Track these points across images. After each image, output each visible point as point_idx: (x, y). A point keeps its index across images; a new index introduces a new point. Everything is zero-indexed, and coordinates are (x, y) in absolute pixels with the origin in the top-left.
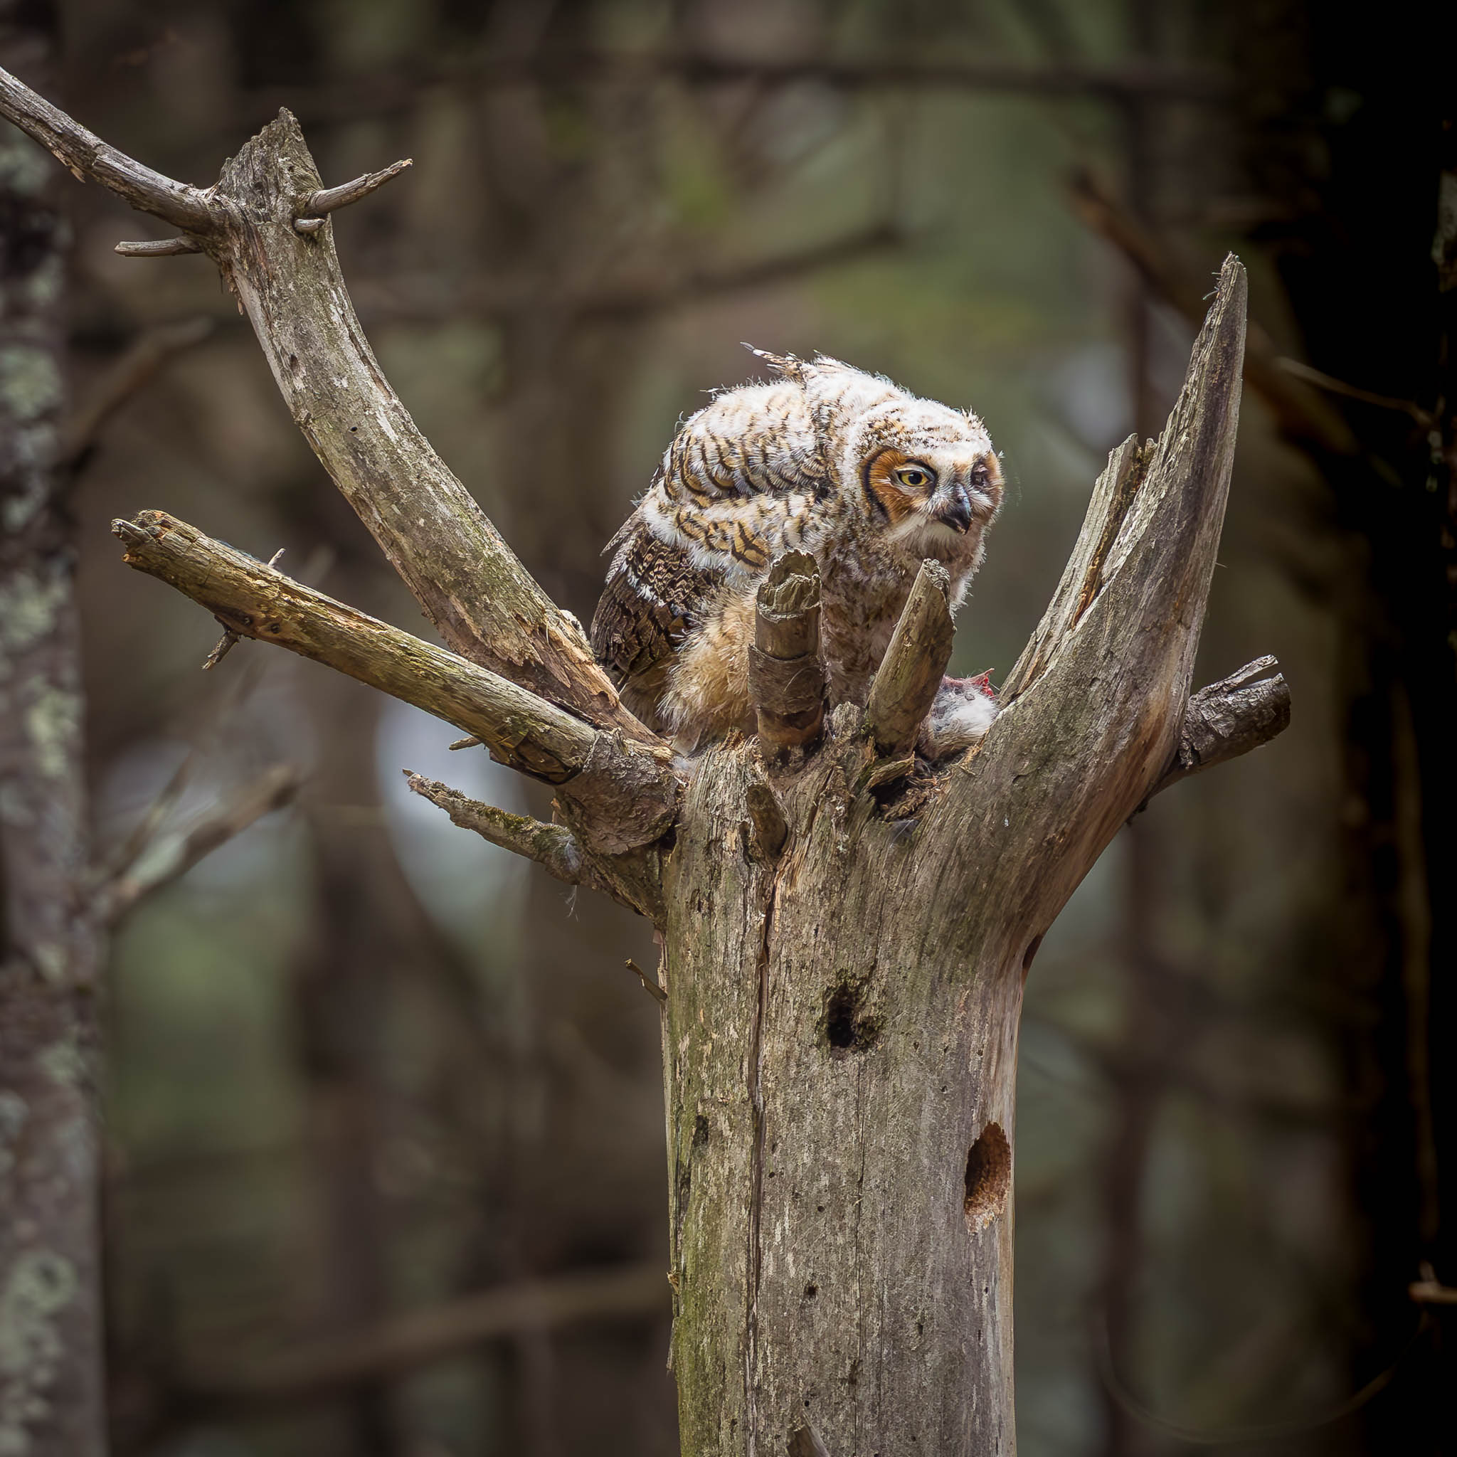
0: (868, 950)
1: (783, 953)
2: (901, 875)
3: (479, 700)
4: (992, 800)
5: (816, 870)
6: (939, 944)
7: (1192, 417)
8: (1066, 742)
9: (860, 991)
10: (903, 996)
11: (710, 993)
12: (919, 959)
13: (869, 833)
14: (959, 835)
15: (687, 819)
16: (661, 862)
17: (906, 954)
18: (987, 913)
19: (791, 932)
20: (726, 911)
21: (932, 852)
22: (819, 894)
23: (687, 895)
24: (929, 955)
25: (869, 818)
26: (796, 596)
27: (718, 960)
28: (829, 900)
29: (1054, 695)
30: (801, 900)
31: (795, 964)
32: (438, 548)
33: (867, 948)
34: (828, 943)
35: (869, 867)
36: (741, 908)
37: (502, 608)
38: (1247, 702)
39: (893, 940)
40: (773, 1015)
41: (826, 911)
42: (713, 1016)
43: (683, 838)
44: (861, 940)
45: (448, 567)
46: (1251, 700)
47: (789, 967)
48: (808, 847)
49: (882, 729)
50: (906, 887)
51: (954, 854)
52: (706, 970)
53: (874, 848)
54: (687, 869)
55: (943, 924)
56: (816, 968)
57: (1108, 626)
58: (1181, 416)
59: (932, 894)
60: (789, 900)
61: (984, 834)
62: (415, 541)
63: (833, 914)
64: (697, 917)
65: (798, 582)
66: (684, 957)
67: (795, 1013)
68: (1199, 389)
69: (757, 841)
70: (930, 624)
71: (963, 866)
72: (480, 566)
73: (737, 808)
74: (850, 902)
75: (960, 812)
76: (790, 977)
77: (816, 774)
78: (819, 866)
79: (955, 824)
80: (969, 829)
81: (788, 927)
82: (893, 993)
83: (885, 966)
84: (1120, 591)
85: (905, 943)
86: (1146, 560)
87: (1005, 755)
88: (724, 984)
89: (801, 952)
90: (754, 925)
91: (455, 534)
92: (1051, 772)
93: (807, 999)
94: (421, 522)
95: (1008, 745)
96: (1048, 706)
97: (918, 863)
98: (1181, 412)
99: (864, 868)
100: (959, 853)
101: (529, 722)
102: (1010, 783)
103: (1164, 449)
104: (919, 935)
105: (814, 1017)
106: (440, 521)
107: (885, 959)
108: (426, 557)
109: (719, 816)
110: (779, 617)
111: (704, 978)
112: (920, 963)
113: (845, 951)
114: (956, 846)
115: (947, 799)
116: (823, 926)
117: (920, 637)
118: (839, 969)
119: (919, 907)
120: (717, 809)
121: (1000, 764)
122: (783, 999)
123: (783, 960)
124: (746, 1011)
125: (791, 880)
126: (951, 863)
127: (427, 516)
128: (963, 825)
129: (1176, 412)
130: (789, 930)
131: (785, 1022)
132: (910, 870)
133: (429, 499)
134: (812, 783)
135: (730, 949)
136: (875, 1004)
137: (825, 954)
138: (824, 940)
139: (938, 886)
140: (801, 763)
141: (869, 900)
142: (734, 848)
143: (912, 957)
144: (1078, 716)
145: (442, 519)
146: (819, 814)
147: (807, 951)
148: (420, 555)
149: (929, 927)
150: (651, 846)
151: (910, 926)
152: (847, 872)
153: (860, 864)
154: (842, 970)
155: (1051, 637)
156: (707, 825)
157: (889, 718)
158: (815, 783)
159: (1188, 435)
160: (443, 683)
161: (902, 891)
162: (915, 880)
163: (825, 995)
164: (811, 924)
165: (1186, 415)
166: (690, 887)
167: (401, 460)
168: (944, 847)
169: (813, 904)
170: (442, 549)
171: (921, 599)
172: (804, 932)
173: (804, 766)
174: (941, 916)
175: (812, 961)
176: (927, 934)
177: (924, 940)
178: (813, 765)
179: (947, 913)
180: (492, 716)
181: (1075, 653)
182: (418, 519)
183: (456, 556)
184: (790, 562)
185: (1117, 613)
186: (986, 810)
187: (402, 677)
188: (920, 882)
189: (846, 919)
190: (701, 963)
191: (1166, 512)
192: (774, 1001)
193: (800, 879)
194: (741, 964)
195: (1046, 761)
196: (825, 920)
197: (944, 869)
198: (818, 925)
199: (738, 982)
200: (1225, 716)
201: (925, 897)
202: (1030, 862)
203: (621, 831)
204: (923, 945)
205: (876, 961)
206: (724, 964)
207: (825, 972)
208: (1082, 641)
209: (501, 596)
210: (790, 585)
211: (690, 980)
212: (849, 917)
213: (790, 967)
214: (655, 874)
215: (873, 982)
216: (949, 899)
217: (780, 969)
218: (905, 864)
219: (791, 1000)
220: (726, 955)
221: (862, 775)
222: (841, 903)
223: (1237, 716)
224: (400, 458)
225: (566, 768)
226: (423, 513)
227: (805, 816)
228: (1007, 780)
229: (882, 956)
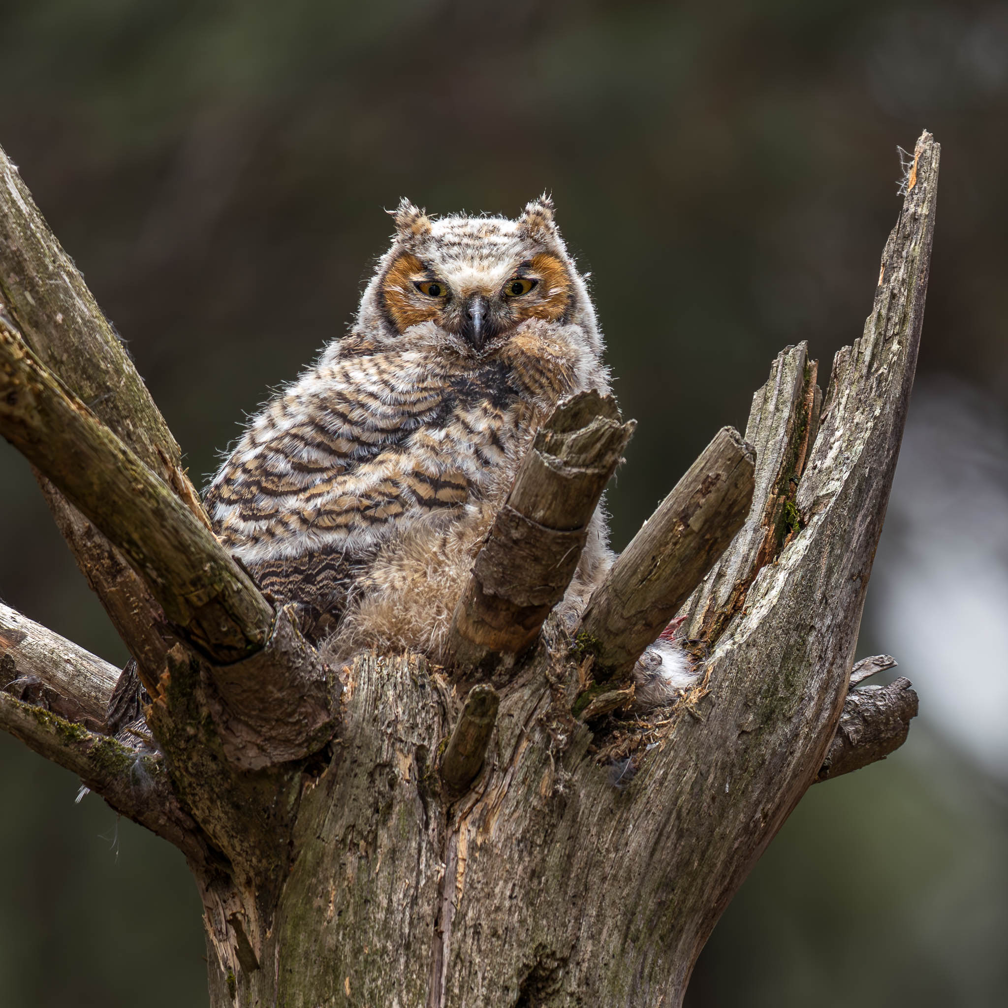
0: (570, 925)
1: (470, 914)
2: (613, 835)
3: (186, 535)
4: (716, 756)
5: (516, 815)
6: (645, 930)
7: (903, 321)
8: (786, 700)
9: (554, 976)
10: (604, 987)
11: (361, 958)
12: (623, 944)
13: (583, 775)
14: (681, 792)
15: (348, 734)
16: (302, 786)
17: (610, 936)
18: (690, 902)
19: (482, 889)
20: (393, 854)
21: (649, 811)
22: (519, 845)
23: (339, 830)
24: (634, 941)
25: (585, 757)
26: (603, 445)
27: (378, 916)
28: (530, 853)
29: (777, 638)
30: (496, 851)
31: (486, 929)
32: (78, 352)
33: (569, 921)
34: (525, 909)
35: (579, 820)
36: (414, 852)
37: (145, 438)
38: (875, 705)
39: (598, 916)
40: (456, 991)
41: (525, 869)
42: (366, 987)
43: (341, 759)
44: (562, 910)
45: (89, 378)
46: (879, 703)
47: (477, 933)
48: (510, 785)
49: (608, 646)
50: (617, 850)
51: (674, 816)
52: (358, 928)
53: (588, 796)
54: (342, 797)
55: (651, 905)
56: (511, 937)
57: (824, 563)
58: (889, 319)
59: (644, 865)
60: (481, 849)
61: (706, 798)
62: (51, 341)
63: (533, 872)
64: (351, 859)
65: (611, 427)
66: (321, 911)
67: (484, 991)
68: (909, 291)
69: (440, 771)
70: (723, 510)
71: (680, 834)
72: (122, 383)
73: (414, 727)
74: (553, 860)
75: (683, 766)
76: (479, 947)
77: (527, 693)
78: (520, 811)
79: (679, 777)
80: (692, 788)
81: (479, 882)
82: (594, 984)
83: (587, 947)
84: (837, 522)
85: (610, 922)
86: (860, 491)
87: (731, 702)
88: (385, 947)
89: (493, 916)
90: (433, 875)
91: (95, 338)
92: (771, 733)
93: (499, 974)
94: (59, 317)
95: (734, 691)
96: (772, 649)
97: (633, 822)
98: (888, 314)
99: (574, 821)
100: (679, 817)
101: (226, 575)
102: (734, 737)
103: (867, 358)
104: (625, 914)
105: (508, 999)
106: (79, 320)
107: (589, 938)
108: (62, 362)
109: (391, 734)
110: (575, 470)
111: (354, 938)
112: (623, 950)
113: (545, 922)
114: (677, 808)
115: (672, 746)
116: (521, 887)
117: (704, 525)
118: (537, 943)
119: (628, 879)
120: (388, 726)
121: (725, 710)
122: (470, 972)
123: (470, 923)
124: (419, 982)
125: (483, 825)
126: (669, 828)
127: (65, 311)
128: (686, 783)
129: (879, 315)
130: (479, 886)
131: (471, 1001)
132: (623, 830)
133: (66, 291)
134: (521, 704)
135: (395, 905)
136: (572, 995)
137: (522, 922)
138: (521, 904)
139: (652, 854)
140: (506, 678)
141: (575, 861)
142: (407, 777)
143: (615, 942)
144: (797, 669)
145: (82, 318)
146: (525, 744)
147: (500, 916)
148: (55, 359)
149: (636, 904)
150: (294, 765)
151: (617, 901)
152: (554, 821)
153: (568, 815)
154: (540, 944)
155: (724, 576)
156: (377, 743)
157: (623, 631)
158: (525, 703)
159: (899, 343)
160: (156, 505)
161: (612, 855)
162: (627, 844)
163: (520, 973)
164: (506, 882)
165: (896, 319)
166: (343, 822)
167: (35, 237)
168: (664, 807)
169: (511, 858)
170: (82, 355)
171: (718, 475)
172: (497, 890)
173: (510, 681)
174: (650, 894)
175: (506, 929)
176: (634, 914)
177: (630, 922)
178: (521, 681)
179: (656, 893)
180: (193, 558)
181: (795, 591)
182: (55, 313)
183: (97, 367)
184: (582, 405)
185: (832, 549)
186: (710, 767)
187: (119, 488)
188: (633, 845)
189: (547, 881)
190: (351, 918)
191: (880, 434)
192: (457, 973)
193: (494, 825)
194: (411, 923)
195: (768, 718)
196: (524, 879)
197: (661, 835)
198: (514, 885)
199: (408, 946)
200: (853, 718)
201: (636, 868)
202: (736, 845)
203: (269, 739)
204: (628, 928)
205: (578, 939)
206: (386, 921)
207: (521, 945)
208: (803, 577)
209: (144, 424)
210: (597, 430)
211: (331, 941)
212: (549, 878)
213: (479, 933)
214: (288, 803)
215: (571, 966)
216: (661, 873)
217: (465, 935)
218: (619, 822)
219: (480, 975)
220: (389, 911)
221: (575, 703)
222: (543, 860)
223: (865, 720)
224: (33, 235)
225: (248, 641)
226: (61, 307)
227: (509, 745)
228: (732, 734)
229: (585, 935)
